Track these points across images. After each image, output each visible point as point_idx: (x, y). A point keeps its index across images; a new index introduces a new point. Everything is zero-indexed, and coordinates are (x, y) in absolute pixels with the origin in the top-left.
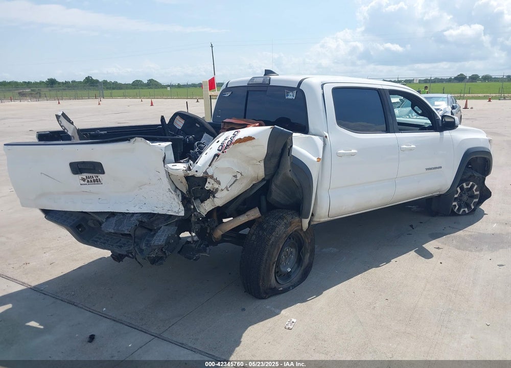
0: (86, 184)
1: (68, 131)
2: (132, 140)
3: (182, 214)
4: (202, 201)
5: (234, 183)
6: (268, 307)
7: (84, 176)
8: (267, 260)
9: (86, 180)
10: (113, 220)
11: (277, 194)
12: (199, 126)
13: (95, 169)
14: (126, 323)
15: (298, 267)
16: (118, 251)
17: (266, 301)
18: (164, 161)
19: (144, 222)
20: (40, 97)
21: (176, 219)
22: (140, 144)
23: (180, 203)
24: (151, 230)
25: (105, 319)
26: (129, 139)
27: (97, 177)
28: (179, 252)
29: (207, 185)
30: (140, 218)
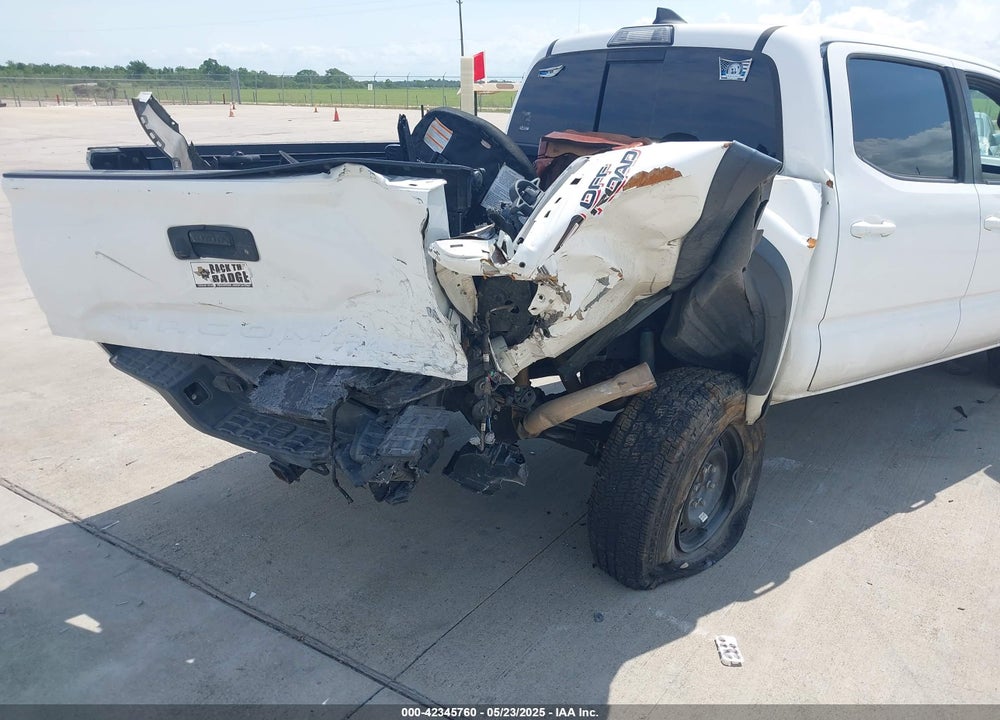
0: (211, 286)
1: (164, 145)
2: (336, 172)
3: (462, 376)
4: (512, 343)
5: (597, 299)
6: (659, 614)
7: (205, 263)
8: (664, 500)
9: (211, 275)
10: (280, 382)
11: (692, 332)
12: (488, 146)
13: (233, 246)
14: (307, 640)
15: (723, 507)
16: (289, 458)
17: (650, 596)
18: (423, 233)
19: (360, 391)
20: (115, 97)
21: (443, 387)
22: (356, 179)
23: (458, 347)
24: (375, 411)
25: (255, 624)
26: (327, 167)
27: (239, 267)
28: (447, 471)
29: (536, 302)
30: (351, 381)
